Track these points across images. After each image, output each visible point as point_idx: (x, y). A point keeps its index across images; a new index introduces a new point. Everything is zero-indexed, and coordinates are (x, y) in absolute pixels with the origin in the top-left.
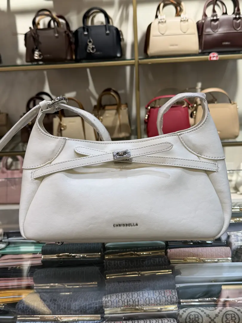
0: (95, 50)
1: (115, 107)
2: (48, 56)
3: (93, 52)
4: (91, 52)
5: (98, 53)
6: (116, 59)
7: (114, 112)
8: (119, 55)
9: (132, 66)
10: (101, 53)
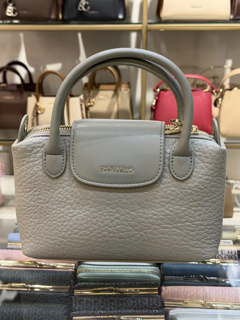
0: (89, 8)
1: (113, 87)
2: (25, 12)
3: (86, 11)
4: (83, 11)
5: (93, 12)
6: (117, 22)
7: (111, 93)
8: (121, 17)
9: (139, 32)
10: (97, 12)
